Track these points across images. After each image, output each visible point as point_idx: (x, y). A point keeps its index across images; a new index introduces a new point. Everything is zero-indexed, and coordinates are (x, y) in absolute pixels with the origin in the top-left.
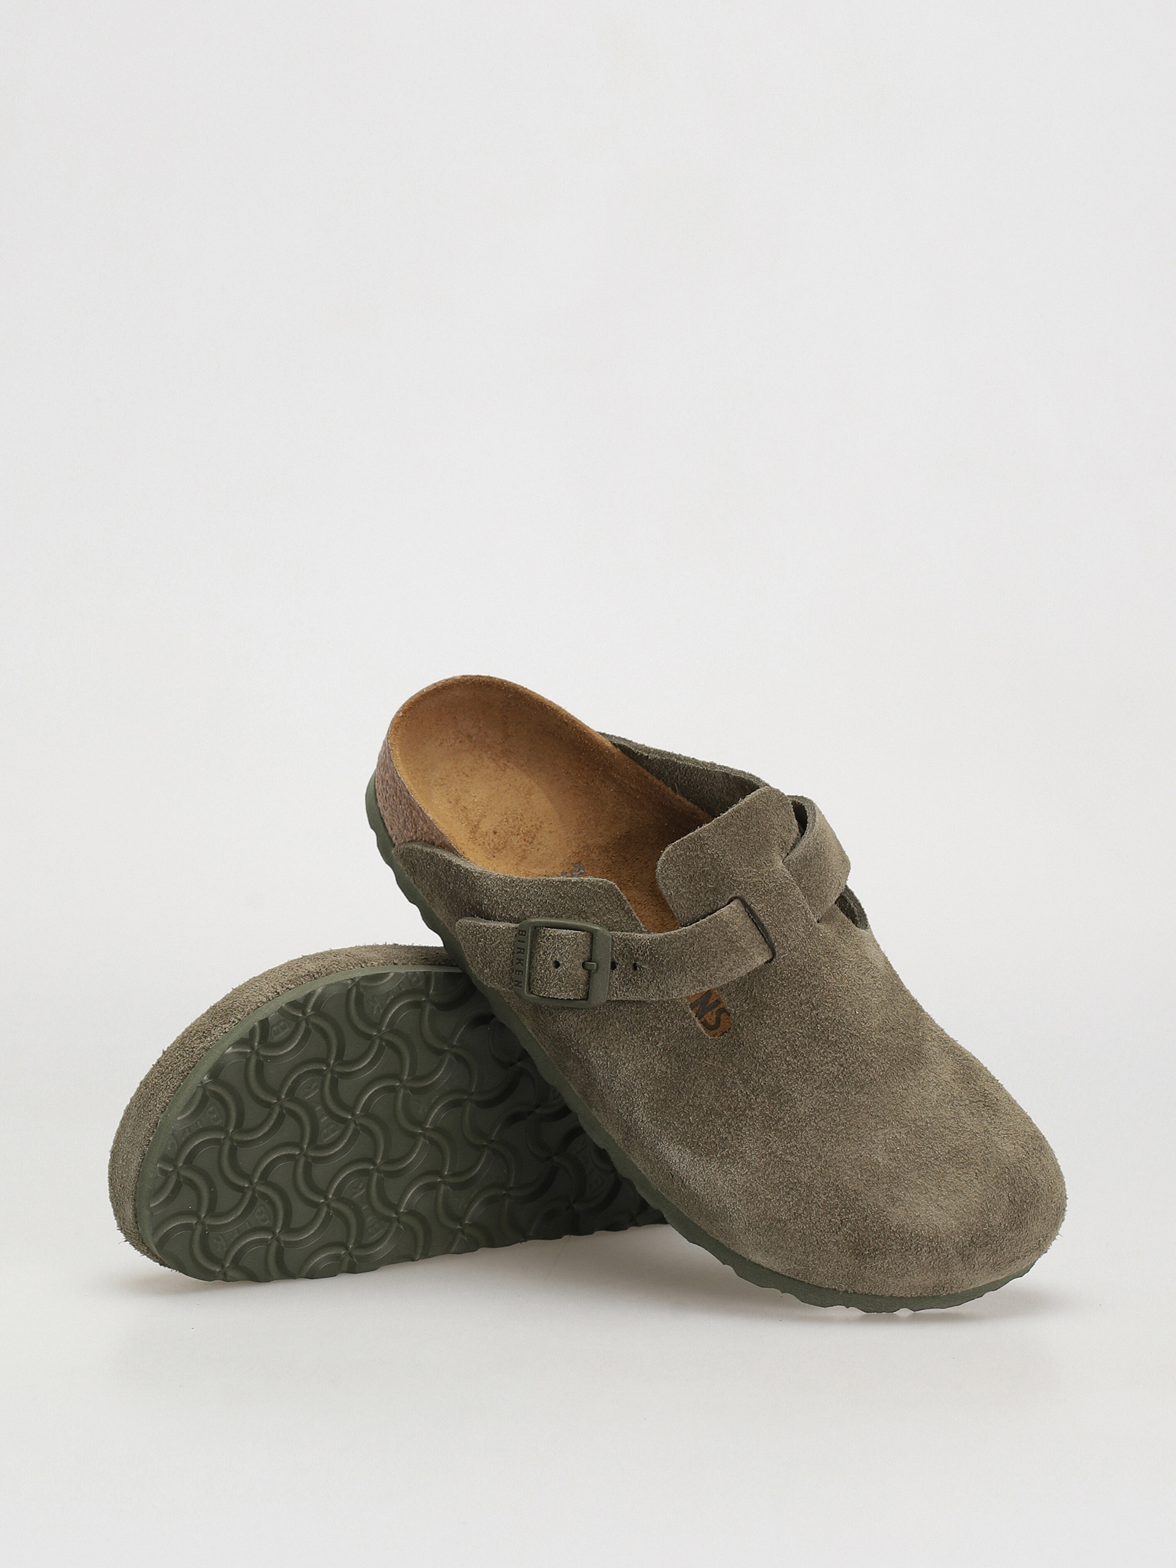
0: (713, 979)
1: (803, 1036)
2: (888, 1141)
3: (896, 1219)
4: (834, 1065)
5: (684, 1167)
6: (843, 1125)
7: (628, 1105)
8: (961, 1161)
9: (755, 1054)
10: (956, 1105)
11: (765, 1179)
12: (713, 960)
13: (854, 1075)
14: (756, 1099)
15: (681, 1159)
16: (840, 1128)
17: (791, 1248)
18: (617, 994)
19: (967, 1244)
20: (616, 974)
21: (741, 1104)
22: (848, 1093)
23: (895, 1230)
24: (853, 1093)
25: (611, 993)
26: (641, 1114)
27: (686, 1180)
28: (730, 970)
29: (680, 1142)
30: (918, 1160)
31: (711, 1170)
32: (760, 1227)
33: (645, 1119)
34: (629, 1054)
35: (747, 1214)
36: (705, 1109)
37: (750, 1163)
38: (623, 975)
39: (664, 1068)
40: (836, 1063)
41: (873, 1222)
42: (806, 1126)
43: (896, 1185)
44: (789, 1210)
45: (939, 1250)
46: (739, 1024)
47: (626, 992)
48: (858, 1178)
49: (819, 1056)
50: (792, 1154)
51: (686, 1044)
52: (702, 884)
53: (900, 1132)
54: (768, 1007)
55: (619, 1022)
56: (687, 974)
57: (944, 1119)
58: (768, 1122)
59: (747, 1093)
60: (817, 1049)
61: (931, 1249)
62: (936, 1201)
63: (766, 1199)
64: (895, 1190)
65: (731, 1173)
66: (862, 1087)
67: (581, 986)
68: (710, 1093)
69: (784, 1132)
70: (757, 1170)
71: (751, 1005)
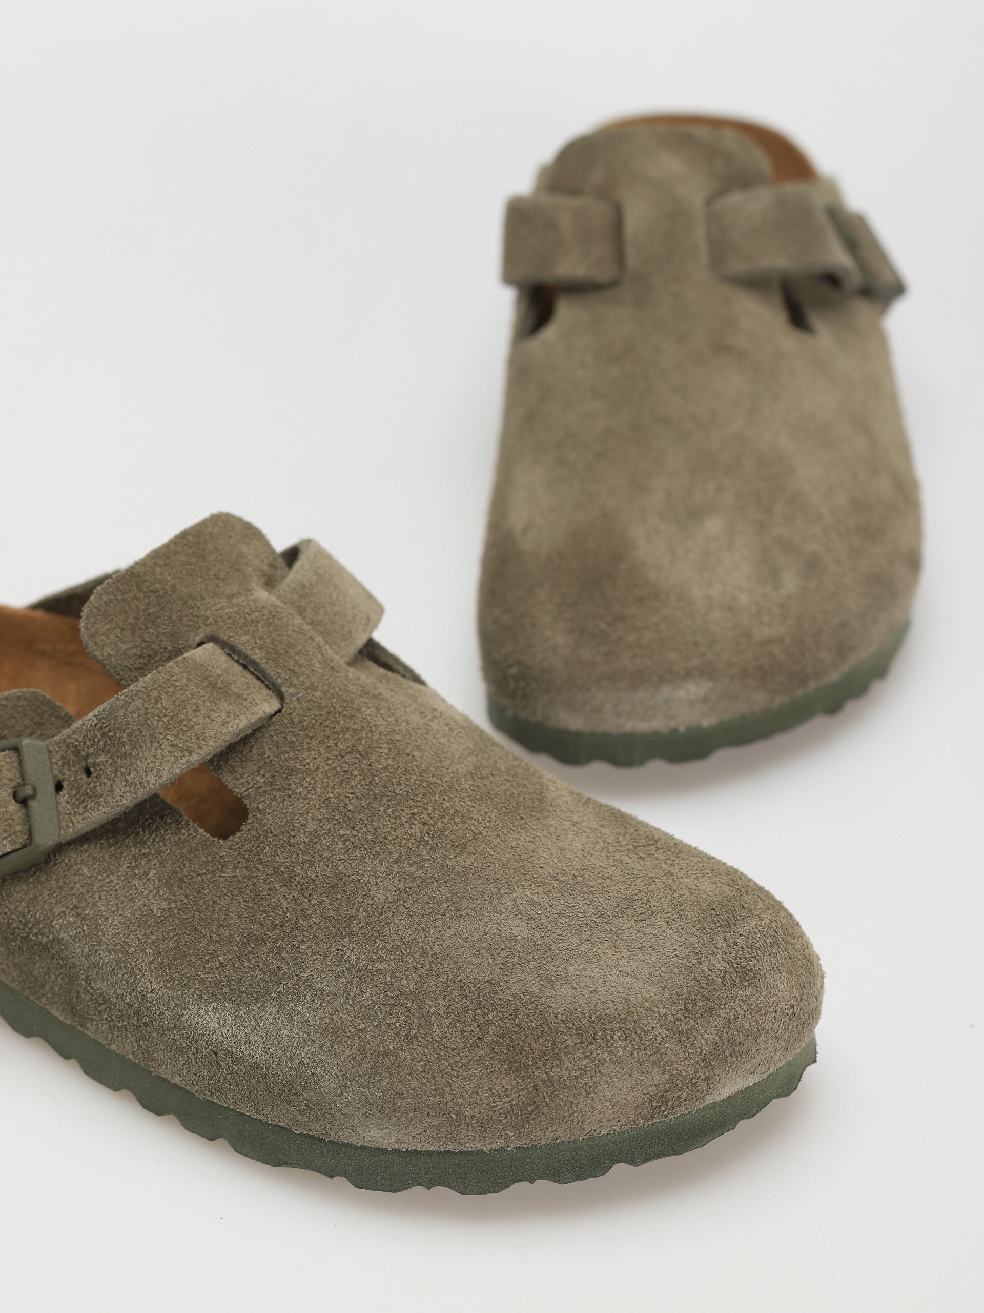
0: (202, 742)
1: (357, 797)
2: (521, 907)
3: (562, 1004)
4: (413, 826)
5: (228, 1031)
6: (448, 900)
7: (126, 976)
8: (639, 912)
9: (292, 841)
10: (614, 852)
11: (350, 1005)
12: (196, 716)
13: (447, 833)
14: (309, 901)
15: (222, 1022)
16: (445, 906)
17: (414, 1089)
18: (73, 824)
19: (679, 1015)
20: (64, 795)
21: (288, 914)
22: (444, 858)
23: (564, 1018)
24: (452, 856)
25: (64, 824)
26: (150, 983)
27: (236, 1048)
28: (224, 723)
29: (214, 998)
30: (573, 922)
31: (267, 1019)
32: (361, 1073)
33: (155, 986)
34: (111, 903)
35: (335, 1062)
36: (238, 939)
37: (321, 990)
38: (74, 792)
39: (165, 905)
40: (416, 822)
41: (529, 1015)
42: (393, 916)
43: (550, 959)
44: (398, 1034)
45: (639, 1032)
46: (258, 808)
47: (84, 812)
48: (489, 964)
49: (387, 819)
50: (381, 960)
51: (190, 860)
52: (151, 631)
53: (537, 893)
54: (292, 771)
55: (87, 865)
56: (161, 745)
57: (600, 869)
58: (335, 927)
59: (293, 896)
60: (382, 809)
61: (627, 1032)
62: (615, 967)
63: (359, 1031)
64: (550, 967)
65: (299, 1013)
66: (464, 846)
67: (18, 828)
68: (240, 917)
69: (362, 934)
70: (336, 997)
71: (268, 775)
